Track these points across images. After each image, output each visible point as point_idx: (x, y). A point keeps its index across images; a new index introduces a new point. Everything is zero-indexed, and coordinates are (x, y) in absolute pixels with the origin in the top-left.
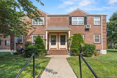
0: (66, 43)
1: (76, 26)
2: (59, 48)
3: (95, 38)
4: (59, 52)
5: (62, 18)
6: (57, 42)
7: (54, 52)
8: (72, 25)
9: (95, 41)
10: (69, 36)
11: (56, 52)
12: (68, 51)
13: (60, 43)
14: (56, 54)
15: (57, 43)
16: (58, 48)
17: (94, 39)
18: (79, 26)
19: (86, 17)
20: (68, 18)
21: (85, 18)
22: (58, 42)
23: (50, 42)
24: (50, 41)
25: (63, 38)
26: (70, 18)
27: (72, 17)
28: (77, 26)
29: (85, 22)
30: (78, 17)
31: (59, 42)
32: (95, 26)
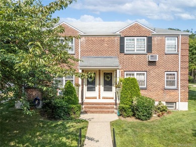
0: (114, 88)
1: (131, 56)
2: (101, 97)
4: (101, 108)
5: (106, 39)
6: (98, 86)
7: (92, 108)
8: (125, 52)
9: (167, 85)
11: (95, 108)
12: (115, 106)
13: (102, 88)
14: (96, 112)
15: (97, 88)
16: (99, 98)
17: (166, 79)
18: (137, 56)
19: (151, 37)
20: (117, 40)
21: (150, 40)
23: (84, 86)
24: (84, 84)
25: (108, 78)
26: (122, 40)
27: (125, 37)
28: (135, 56)
29: (149, 49)
30: (136, 38)
31: (101, 86)
32: (168, 56)
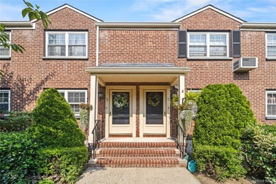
0: (167, 118)
1: (201, 63)
2: (141, 134)
3: (269, 101)
4: (142, 154)
5: (152, 33)
6: (134, 115)
7: (121, 154)
8: (188, 57)
9: (269, 113)
10: (182, 96)
13: (143, 119)
15: (133, 119)
16: (138, 135)
17: (266, 103)
18: (213, 63)
19: (239, 32)
20: (173, 36)
21: (236, 36)
22: (138, 113)
23: (107, 115)
24: (107, 111)
25: (155, 101)
26: (182, 36)
27: (188, 31)
28: (207, 63)
29: (236, 50)
30: (208, 34)
31: (141, 115)
32: (271, 63)
